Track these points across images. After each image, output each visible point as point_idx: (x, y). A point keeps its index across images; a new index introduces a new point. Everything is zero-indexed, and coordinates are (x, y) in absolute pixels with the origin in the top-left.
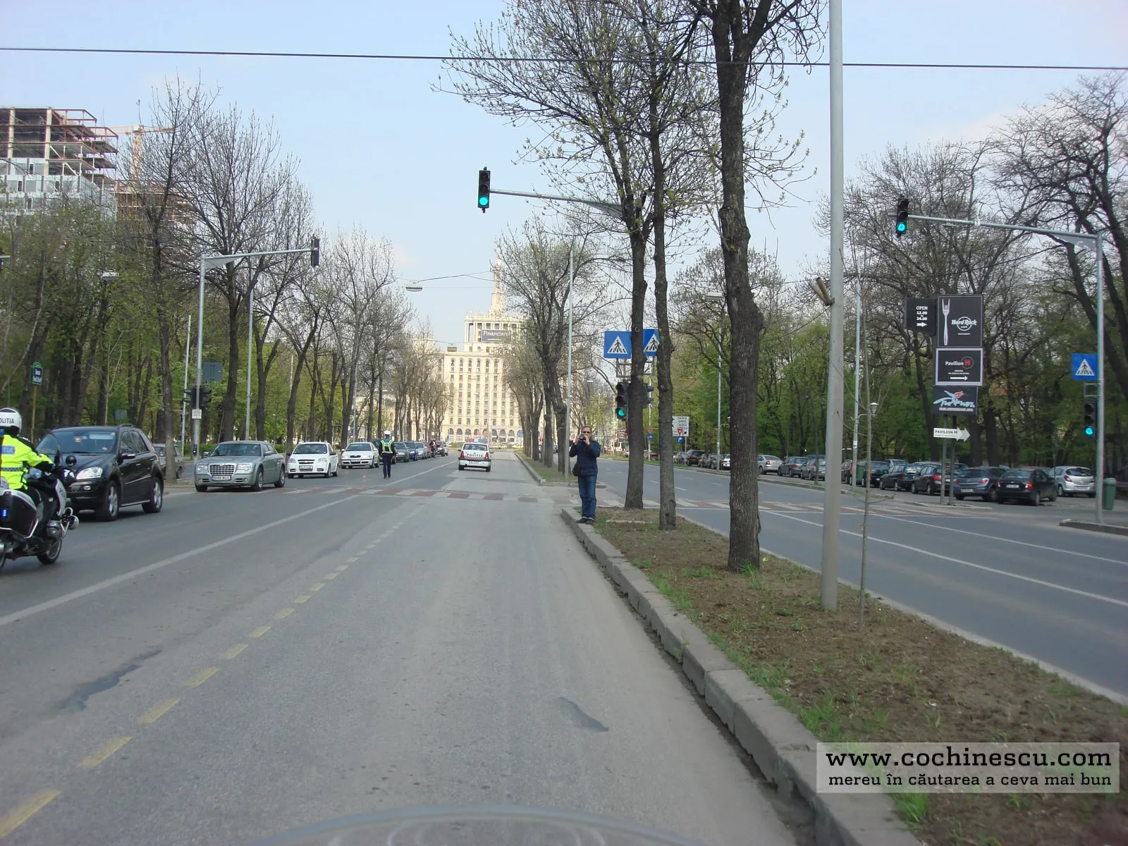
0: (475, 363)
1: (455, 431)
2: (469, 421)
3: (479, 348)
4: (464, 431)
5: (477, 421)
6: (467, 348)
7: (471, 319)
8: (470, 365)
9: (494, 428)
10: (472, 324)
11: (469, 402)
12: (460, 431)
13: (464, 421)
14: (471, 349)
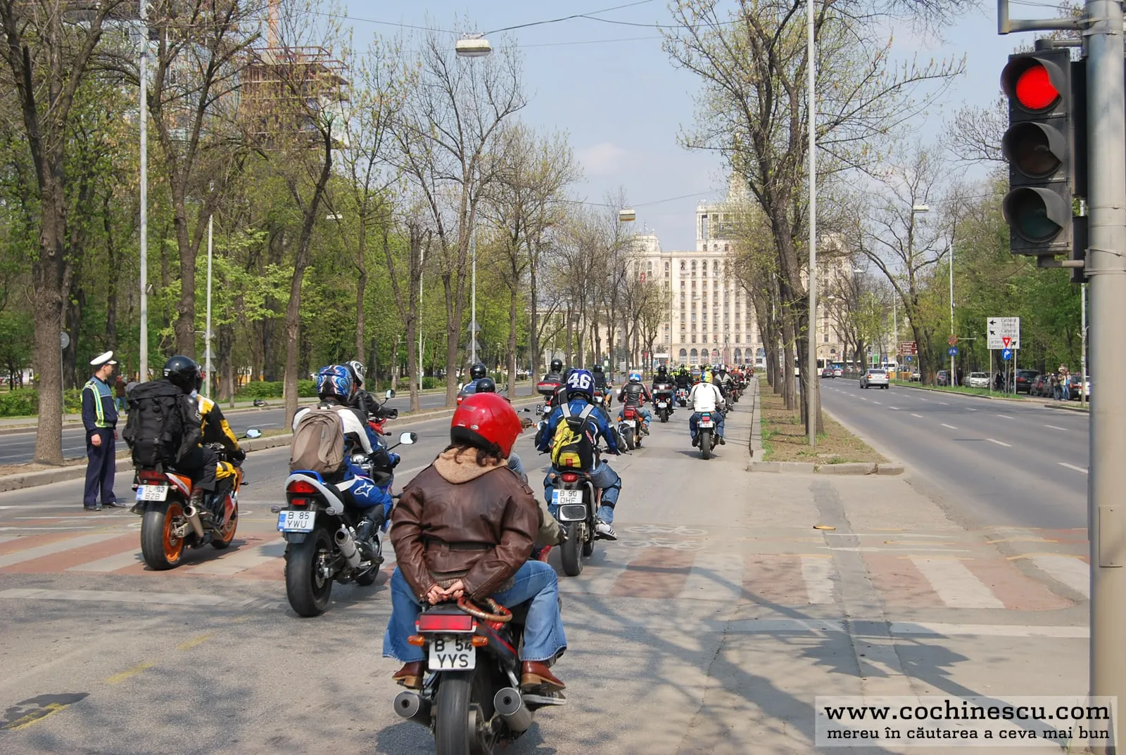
0: (710, 265)
1: (689, 351)
2: (705, 338)
3: (716, 246)
4: (699, 351)
5: (716, 338)
6: (700, 247)
7: (704, 210)
8: (705, 268)
9: (736, 345)
10: (706, 216)
11: (705, 315)
12: (694, 352)
13: (699, 339)
14: (705, 247)
